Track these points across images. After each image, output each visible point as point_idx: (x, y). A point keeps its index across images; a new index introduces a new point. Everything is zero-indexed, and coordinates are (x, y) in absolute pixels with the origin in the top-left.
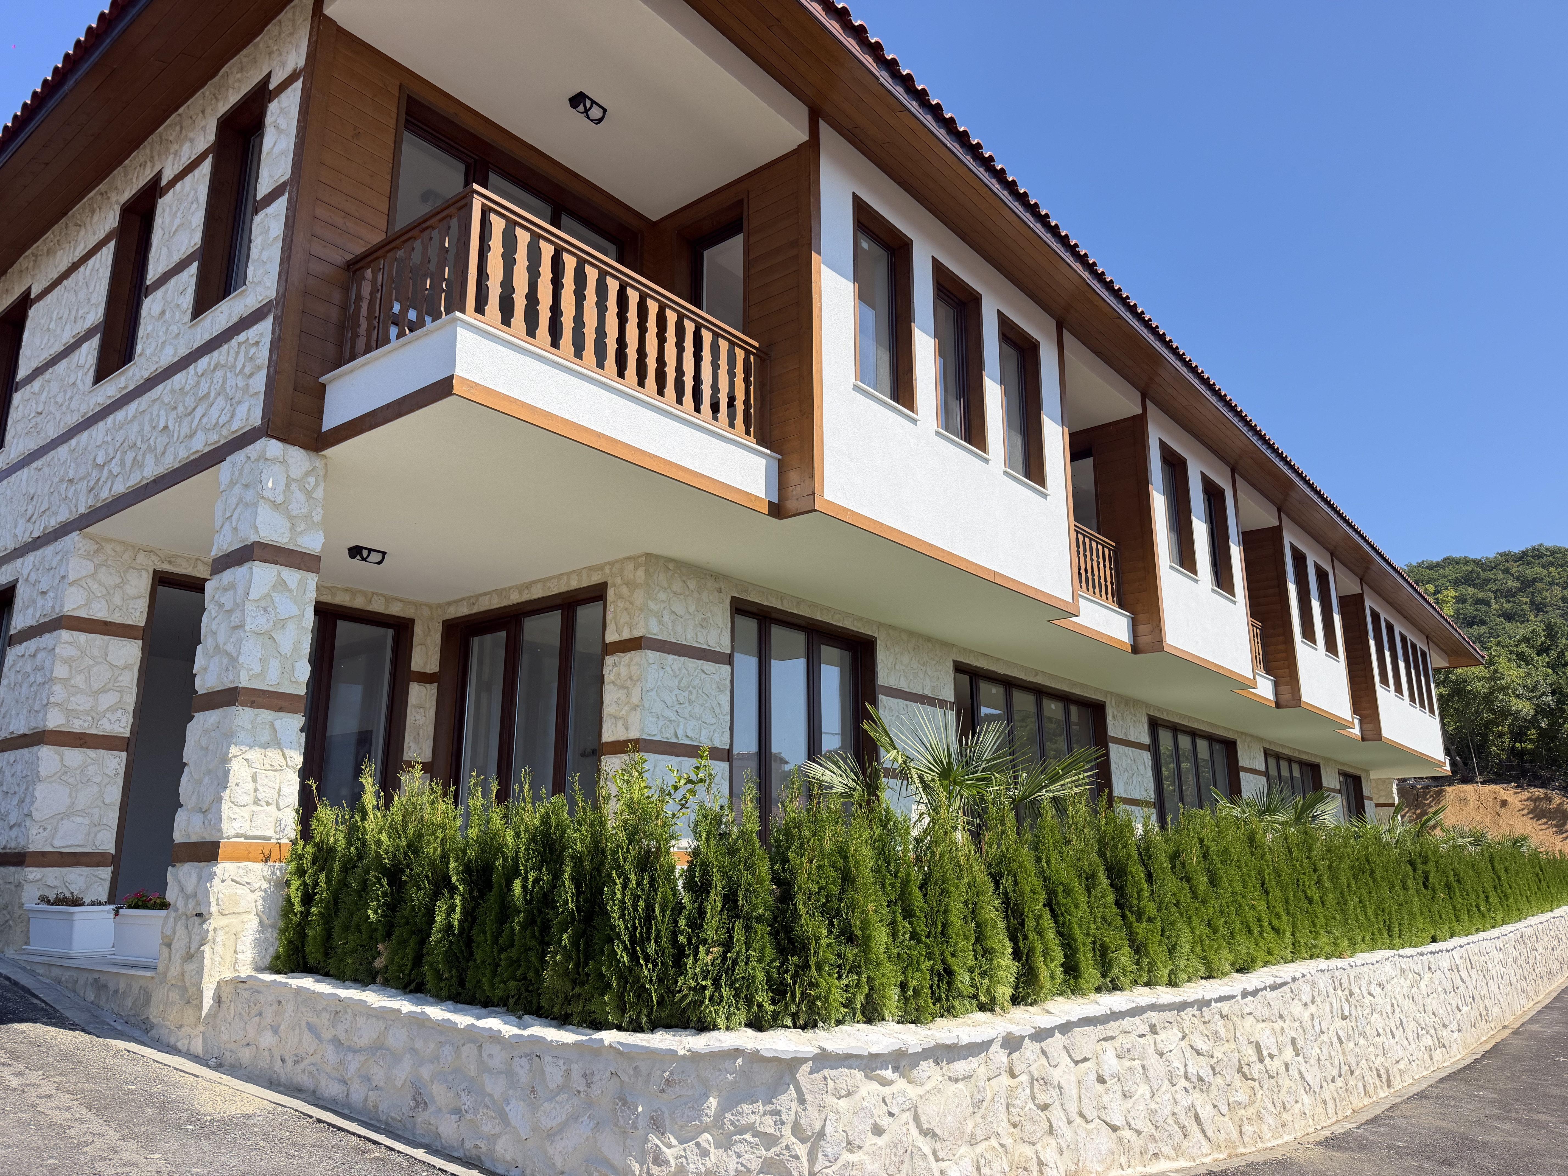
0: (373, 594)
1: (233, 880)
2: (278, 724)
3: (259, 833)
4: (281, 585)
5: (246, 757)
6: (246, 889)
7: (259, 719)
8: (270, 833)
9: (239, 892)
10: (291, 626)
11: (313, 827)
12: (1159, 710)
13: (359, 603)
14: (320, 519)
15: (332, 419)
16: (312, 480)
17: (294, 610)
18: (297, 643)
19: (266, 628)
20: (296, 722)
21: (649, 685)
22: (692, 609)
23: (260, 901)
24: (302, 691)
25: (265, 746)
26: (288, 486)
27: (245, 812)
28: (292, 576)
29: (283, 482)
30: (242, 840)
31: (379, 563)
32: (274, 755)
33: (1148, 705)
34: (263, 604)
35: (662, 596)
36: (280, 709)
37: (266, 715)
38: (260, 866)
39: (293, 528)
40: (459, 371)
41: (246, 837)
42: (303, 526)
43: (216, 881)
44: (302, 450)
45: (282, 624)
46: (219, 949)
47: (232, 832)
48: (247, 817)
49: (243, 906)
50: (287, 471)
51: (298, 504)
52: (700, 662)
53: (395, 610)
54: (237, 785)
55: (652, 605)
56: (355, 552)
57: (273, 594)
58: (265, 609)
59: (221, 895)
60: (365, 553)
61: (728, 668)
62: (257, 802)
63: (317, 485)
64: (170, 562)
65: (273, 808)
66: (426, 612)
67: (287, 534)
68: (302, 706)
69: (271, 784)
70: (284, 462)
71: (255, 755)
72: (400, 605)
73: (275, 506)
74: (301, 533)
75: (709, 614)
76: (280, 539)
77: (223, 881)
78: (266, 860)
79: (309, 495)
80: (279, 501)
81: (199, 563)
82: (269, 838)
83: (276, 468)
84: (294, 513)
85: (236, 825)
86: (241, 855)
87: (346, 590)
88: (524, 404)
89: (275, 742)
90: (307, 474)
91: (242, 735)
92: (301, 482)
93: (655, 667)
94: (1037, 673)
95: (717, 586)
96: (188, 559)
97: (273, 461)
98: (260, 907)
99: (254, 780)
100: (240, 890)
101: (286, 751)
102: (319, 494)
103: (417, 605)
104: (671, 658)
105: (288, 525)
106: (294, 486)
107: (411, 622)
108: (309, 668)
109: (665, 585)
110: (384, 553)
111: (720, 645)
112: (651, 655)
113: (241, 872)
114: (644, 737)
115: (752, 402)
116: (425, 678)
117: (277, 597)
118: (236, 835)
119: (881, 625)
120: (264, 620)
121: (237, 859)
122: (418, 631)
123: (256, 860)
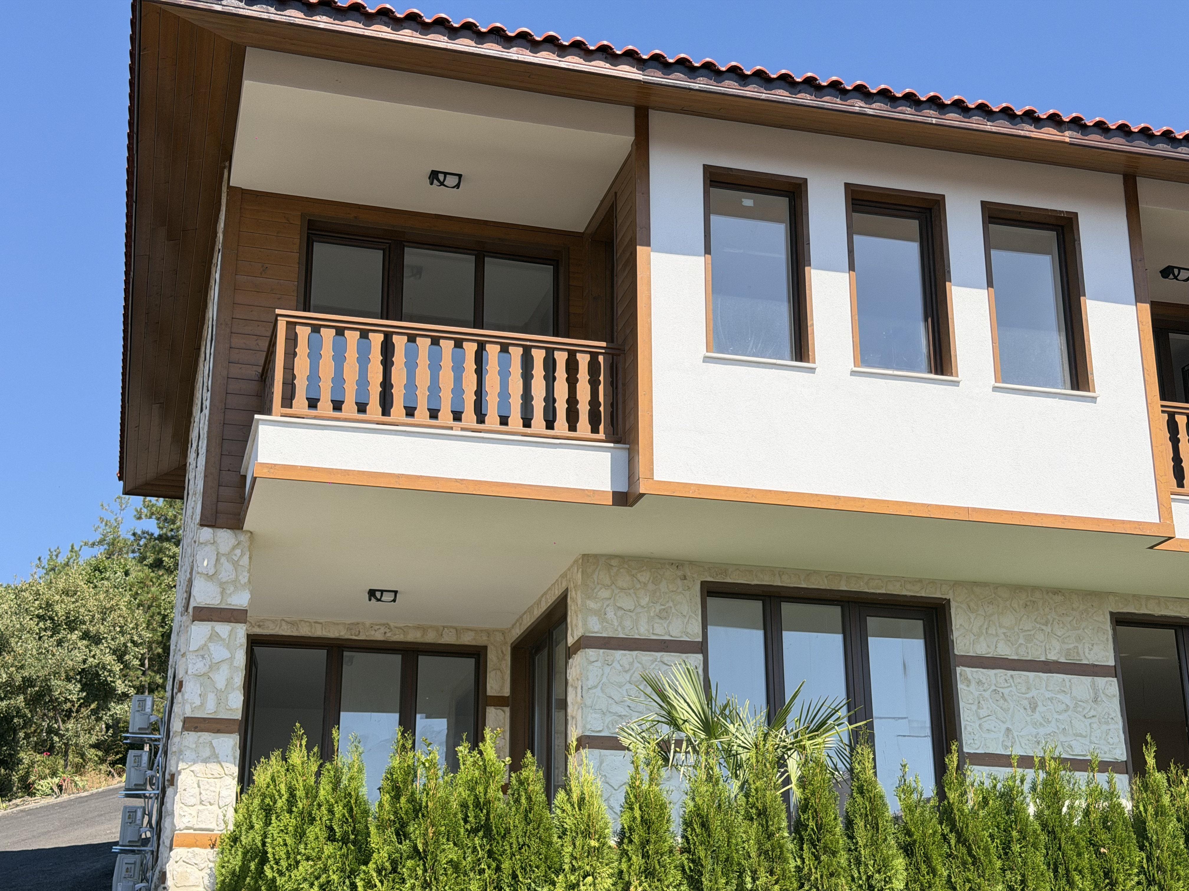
1: (184, 861)
2: (215, 743)
3: (204, 826)
4: (214, 637)
6: (195, 868)
7: (201, 740)
8: (212, 826)
9: (189, 870)
14: (246, 580)
16: (238, 552)
17: (226, 654)
18: (230, 679)
19: (204, 671)
20: (231, 740)
23: (207, 877)
24: (238, 716)
25: (206, 761)
26: (217, 560)
28: (223, 629)
29: (214, 558)
30: (192, 831)
31: (394, 601)
32: (214, 767)
34: (201, 653)
35: (605, 593)
36: (218, 731)
37: (206, 736)
38: (206, 851)
39: (223, 592)
40: (261, 459)
41: (195, 830)
42: (232, 589)
43: (171, 861)
44: (229, 531)
45: (214, 666)
47: (182, 826)
48: (194, 813)
49: (192, 881)
50: (217, 550)
51: (227, 572)
52: (657, 654)
53: (467, 639)
54: (185, 790)
56: (372, 593)
57: (210, 644)
58: (203, 657)
59: (175, 873)
60: (378, 595)
61: (700, 657)
62: (201, 803)
63: (242, 555)
65: (215, 807)
66: (499, 637)
67: (219, 597)
68: (237, 727)
69: (212, 789)
70: (214, 543)
71: (198, 767)
72: (472, 634)
73: (210, 577)
74: (230, 594)
76: (213, 602)
77: (177, 862)
78: (213, 846)
79: (236, 564)
80: (210, 574)
82: (213, 830)
83: (208, 548)
84: (224, 580)
85: (185, 820)
86: (192, 842)
88: (319, 470)
89: (214, 757)
90: (234, 548)
91: (188, 753)
92: (228, 555)
99: (199, 787)
101: (223, 764)
102: (245, 560)
105: (219, 590)
106: (223, 560)
107: (485, 648)
108: (243, 698)
110: (396, 592)
112: (592, 653)
113: (190, 855)
114: (587, 733)
115: (601, 399)
116: (499, 702)
117: (212, 646)
118: (187, 828)
119: (956, 584)
120: (202, 664)
121: (189, 846)
122: (492, 657)
123: (203, 846)
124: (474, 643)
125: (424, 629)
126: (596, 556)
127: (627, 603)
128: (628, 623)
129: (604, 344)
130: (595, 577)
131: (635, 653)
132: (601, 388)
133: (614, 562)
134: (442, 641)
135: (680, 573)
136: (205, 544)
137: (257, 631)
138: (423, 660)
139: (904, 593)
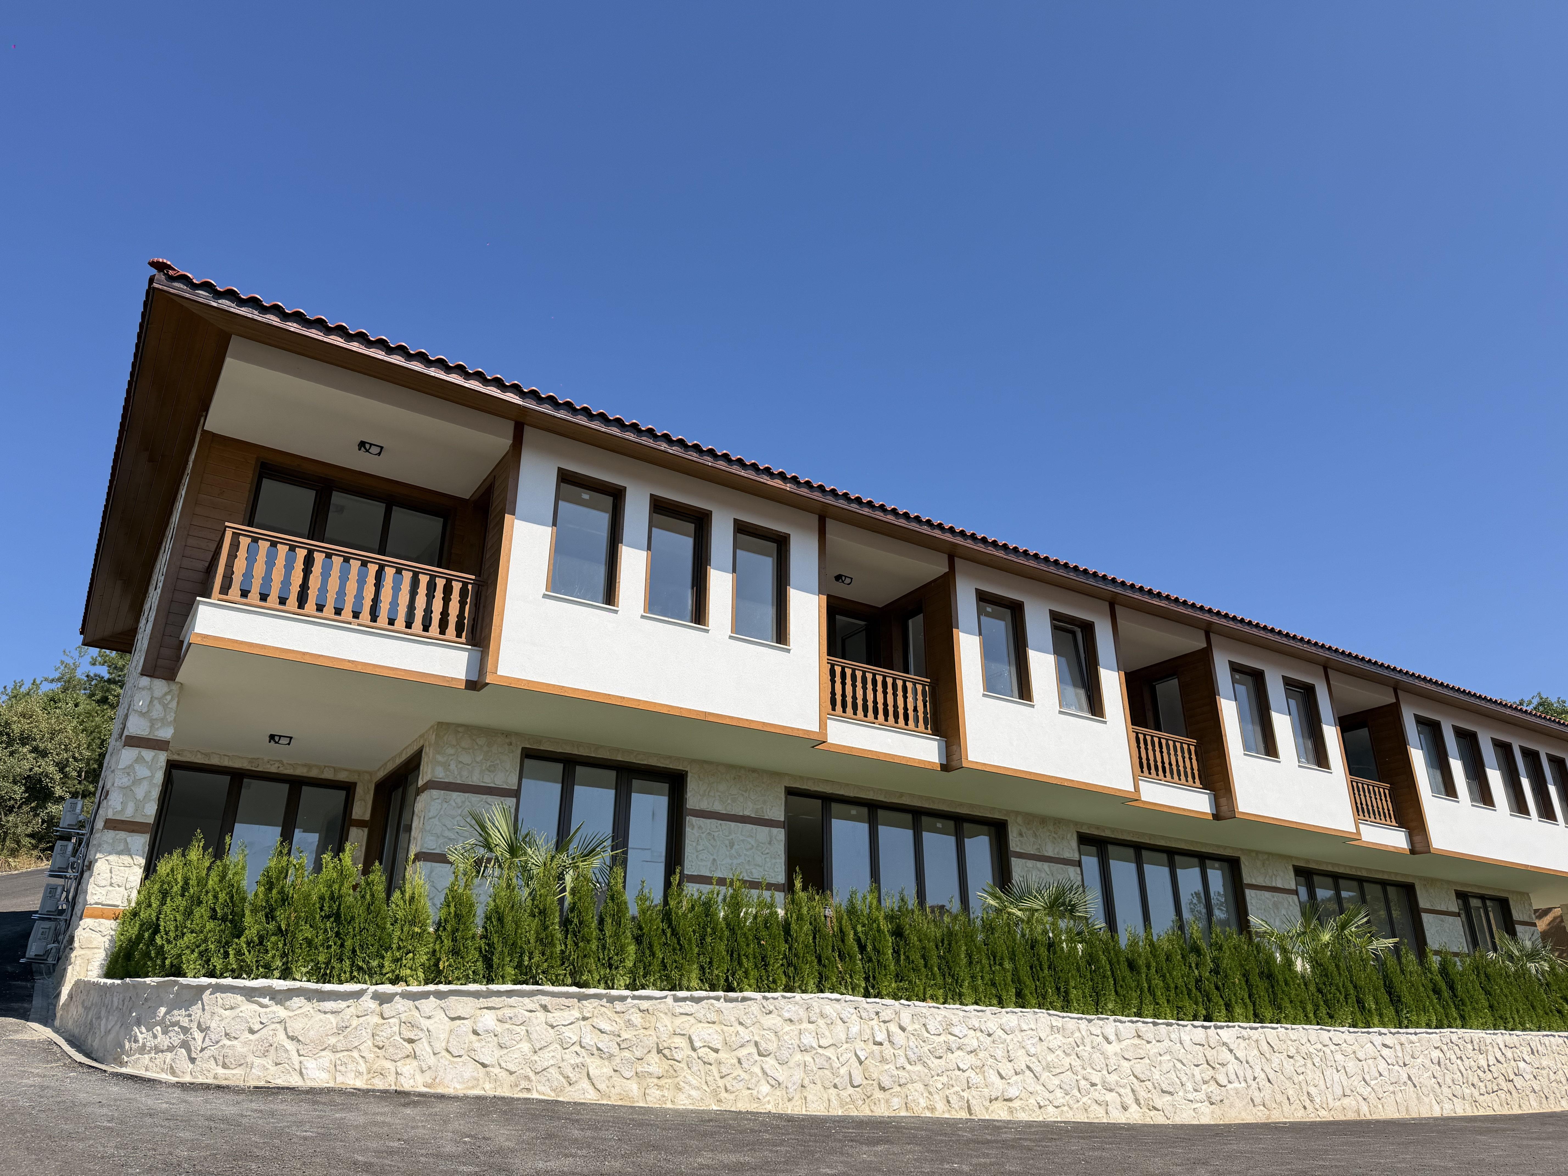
0: (325, 766)
1: (92, 929)
2: (129, 839)
3: (110, 902)
4: (139, 759)
5: (107, 859)
6: (99, 934)
7: (118, 837)
10: (145, 784)
12: (1090, 826)
14: (172, 719)
16: (169, 697)
17: (150, 774)
18: (150, 793)
19: (128, 784)
20: (143, 839)
22: (480, 758)
23: (108, 942)
24: (150, 820)
25: (119, 853)
26: (151, 702)
27: (103, 891)
28: (148, 754)
29: (149, 700)
30: (100, 906)
31: (289, 744)
32: (128, 859)
34: (127, 771)
36: (133, 831)
37: (122, 835)
38: (110, 922)
39: (153, 727)
40: (196, 633)
41: (103, 905)
42: (159, 725)
43: (80, 928)
44: (163, 681)
45: (137, 782)
47: (92, 902)
48: (104, 893)
49: (96, 944)
50: (152, 694)
51: (157, 711)
52: (485, 797)
53: (342, 777)
54: (99, 874)
55: (439, 758)
56: (272, 737)
57: (135, 765)
58: (128, 774)
59: (82, 937)
60: (277, 739)
61: (511, 799)
62: (111, 885)
63: (172, 700)
65: (122, 889)
67: (148, 730)
68: (150, 829)
69: (122, 875)
70: (150, 689)
71: (113, 858)
72: (346, 773)
73: (142, 714)
74: (157, 729)
76: (145, 733)
77: (85, 929)
78: (116, 919)
79: (165, 706)
80: (144, 711)
82: (118, 906)
83: (145, 692)
84: (154, 717)
85: (96, 897)
86: (99, 915)
88: (243, 642)
89: (127, 851)
90: (166, 694)
91: (106, 846)
92: (160, 700)
98: (107, 946)
99: (111, 872)
100: (94, 935)
101: (135, 856)
102: (174, 705)
103: (359, 773)
105: (150, 724)
107: (355, 784)
108: (157, 807)
109: (454, 743)
110: (291, 738)
111: (507, 783)
112: (435, 793)
113: (96, 924)
114: (424, 850)
115: (466, 615)
116: (361, 824)
117: (137, 767)
118: (96, 903)
119: (693, 761)
120: (126, 779)
121: (96, 917)
122: (359, 791)
123: (107, 918)
124: (347, 780)
125: (309, 767)
126: (448, 725)
127: (466, 758)
128: (465, 773)
129: (473, 577)
130: (445, 738)
131: (467, 795)
132: (467, 607)
133: (460, 729)
134: (323, 776)
135: (508, 740)
136: (143, 689)
137: (176, 757)
138: (305, 789)
139: (659, 765)
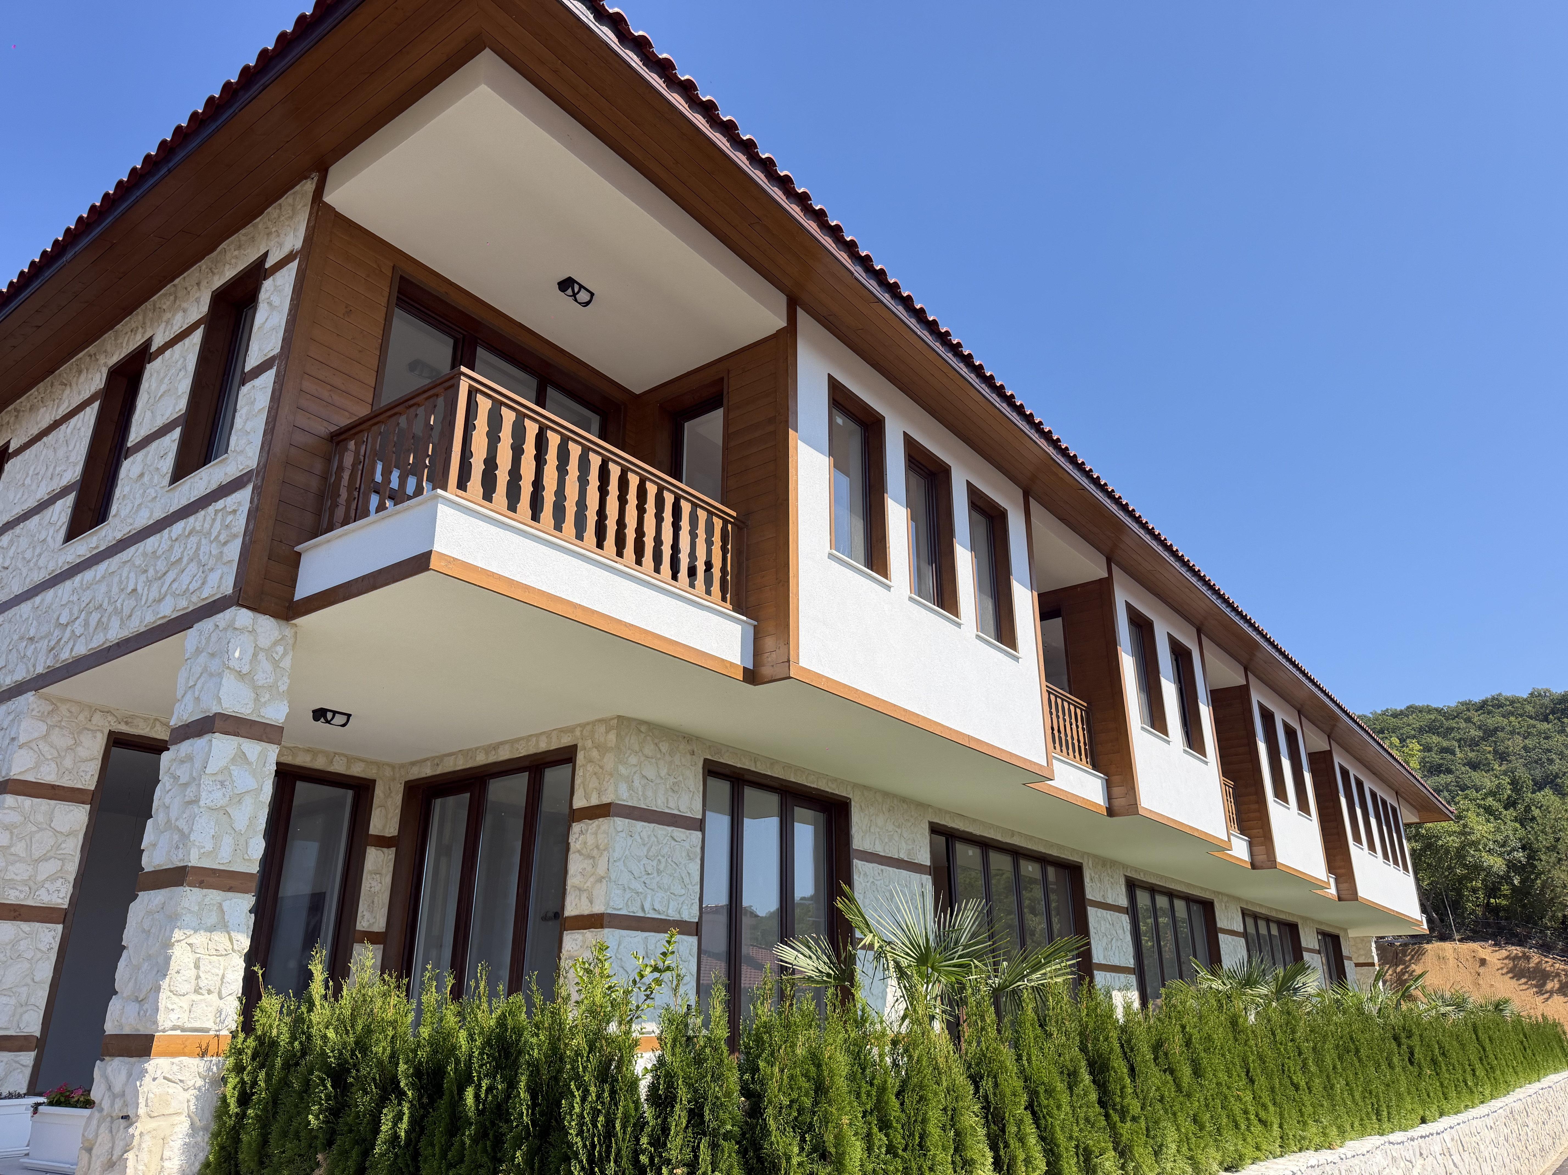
0: (335, 753)
1: (165, 1078)
2: (226, 905)
3: (197, 1025)
4: (241, 757)
5: (190, 941)
6: (178, 1087)
7: (207, 900)
8: (209, 1024)
9: (171, 1091)
10: (248, 800)
11: (256, 1018)
12: (1136, 870)
13: (320, 764)
14: (285, 688)
15: (304, 589)
16: (280, 649)
17: (251, 783)
18: (253, 818)
19: (222, 802)
20: (245, 902)
21: (616, 855)
22: (663, 773)
23: (193, 1101)
24: (255, 868)
25: (211, 929)
26: (255, 655)
27: (184, 1002)
28: (253, 748)
29: (251, 651)
30: (178, 1032)
31: (344, 725)
32: (220, 939)
33: (1125, 866)
34: (220, 778)
35: (633, 760)
36: (230, 889)
37: (214, 896)
38: (196, 1061)
39: (257, 699)
40: (438, 547)
41: (183, 1030)
42: (267, 696)
43: (147, 1079)
44: (272, 619)
45: (239, 798)
46: (144, 1156)
47: (168, 1024)
48: (186, 1007)
49: (174, 1106)
50: (255, 641)
51: (264, 674)
52: (670, 829)
53: (357, 770)
54: (178, 972)
55: (623, 770)
56: (320, 714)
57: (232, 767)
58: (222, 783)
59: (151, 1095)
60: (329, 715)
61: (699, 834)
62: (197, 990)
63: (285, 654)
64: (127, 723)
65: (214, 997)
66: (388, 772)
67: (251, 705)
68: (254, 885)
69: (214, 970)
70: (253, 631)
71: (200, 939)
72: (362, 765)
73: (240, 675)
74: (265, 702)
75: (681, 778)
76: (243, 710)
77: (154, 1079)
78: (203, 1054)
79: (276, 664)
80: (245, 671)
81: (158, 724)
82: (208, 1030)
83: (245, 638)
84: (260, 683)
85: (173, 1016)
86: (176, 1050)
87: (308, 751)
88: (500, 577)
89: (222, 925)
90: (276, 643)
91: (187, 918)
92: (268, 651)
93: (623, 835)
94: (1013, 833)
95: (689, 748)
96: (146, 720)
97: (241, 630)
98: (193, 1108)
99: (197, 967)
100: (172, 1089)
101: (232, 934)
102: (287, 663)
103: (379, 765)
104: (640, 825)
105: (253, 695)
106: (262, 656)
107: (374, 782)
108: (264, 845)
109: (636, 747)
110: (349, 716)
111: (691, 810)
112: (620, 823)
113: (172, 1068)
114: (609, 911)
116: (382, 842)
117: (235, 771)
118: (174, 1028)
119: (855, 786)
120: (219, 794)
121: (173, 1055)
122: (379, 792)
123: (190, 1055)
124: (363, 775)
126: (630, 720)
127: (650, 772)
128: (650, 794)
129: (734, 514)
130: (627, 740)
131: (652, 826)
132: (729, 557)
133: (642, 728)
134: (331, 769)
138: (300, 786)
